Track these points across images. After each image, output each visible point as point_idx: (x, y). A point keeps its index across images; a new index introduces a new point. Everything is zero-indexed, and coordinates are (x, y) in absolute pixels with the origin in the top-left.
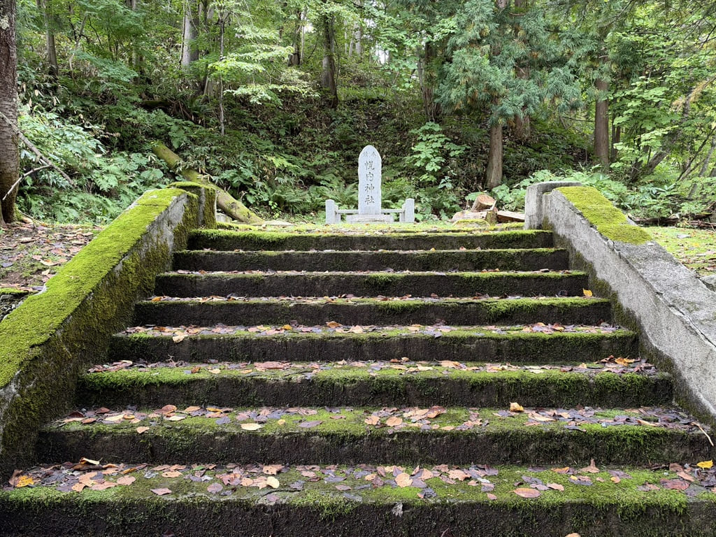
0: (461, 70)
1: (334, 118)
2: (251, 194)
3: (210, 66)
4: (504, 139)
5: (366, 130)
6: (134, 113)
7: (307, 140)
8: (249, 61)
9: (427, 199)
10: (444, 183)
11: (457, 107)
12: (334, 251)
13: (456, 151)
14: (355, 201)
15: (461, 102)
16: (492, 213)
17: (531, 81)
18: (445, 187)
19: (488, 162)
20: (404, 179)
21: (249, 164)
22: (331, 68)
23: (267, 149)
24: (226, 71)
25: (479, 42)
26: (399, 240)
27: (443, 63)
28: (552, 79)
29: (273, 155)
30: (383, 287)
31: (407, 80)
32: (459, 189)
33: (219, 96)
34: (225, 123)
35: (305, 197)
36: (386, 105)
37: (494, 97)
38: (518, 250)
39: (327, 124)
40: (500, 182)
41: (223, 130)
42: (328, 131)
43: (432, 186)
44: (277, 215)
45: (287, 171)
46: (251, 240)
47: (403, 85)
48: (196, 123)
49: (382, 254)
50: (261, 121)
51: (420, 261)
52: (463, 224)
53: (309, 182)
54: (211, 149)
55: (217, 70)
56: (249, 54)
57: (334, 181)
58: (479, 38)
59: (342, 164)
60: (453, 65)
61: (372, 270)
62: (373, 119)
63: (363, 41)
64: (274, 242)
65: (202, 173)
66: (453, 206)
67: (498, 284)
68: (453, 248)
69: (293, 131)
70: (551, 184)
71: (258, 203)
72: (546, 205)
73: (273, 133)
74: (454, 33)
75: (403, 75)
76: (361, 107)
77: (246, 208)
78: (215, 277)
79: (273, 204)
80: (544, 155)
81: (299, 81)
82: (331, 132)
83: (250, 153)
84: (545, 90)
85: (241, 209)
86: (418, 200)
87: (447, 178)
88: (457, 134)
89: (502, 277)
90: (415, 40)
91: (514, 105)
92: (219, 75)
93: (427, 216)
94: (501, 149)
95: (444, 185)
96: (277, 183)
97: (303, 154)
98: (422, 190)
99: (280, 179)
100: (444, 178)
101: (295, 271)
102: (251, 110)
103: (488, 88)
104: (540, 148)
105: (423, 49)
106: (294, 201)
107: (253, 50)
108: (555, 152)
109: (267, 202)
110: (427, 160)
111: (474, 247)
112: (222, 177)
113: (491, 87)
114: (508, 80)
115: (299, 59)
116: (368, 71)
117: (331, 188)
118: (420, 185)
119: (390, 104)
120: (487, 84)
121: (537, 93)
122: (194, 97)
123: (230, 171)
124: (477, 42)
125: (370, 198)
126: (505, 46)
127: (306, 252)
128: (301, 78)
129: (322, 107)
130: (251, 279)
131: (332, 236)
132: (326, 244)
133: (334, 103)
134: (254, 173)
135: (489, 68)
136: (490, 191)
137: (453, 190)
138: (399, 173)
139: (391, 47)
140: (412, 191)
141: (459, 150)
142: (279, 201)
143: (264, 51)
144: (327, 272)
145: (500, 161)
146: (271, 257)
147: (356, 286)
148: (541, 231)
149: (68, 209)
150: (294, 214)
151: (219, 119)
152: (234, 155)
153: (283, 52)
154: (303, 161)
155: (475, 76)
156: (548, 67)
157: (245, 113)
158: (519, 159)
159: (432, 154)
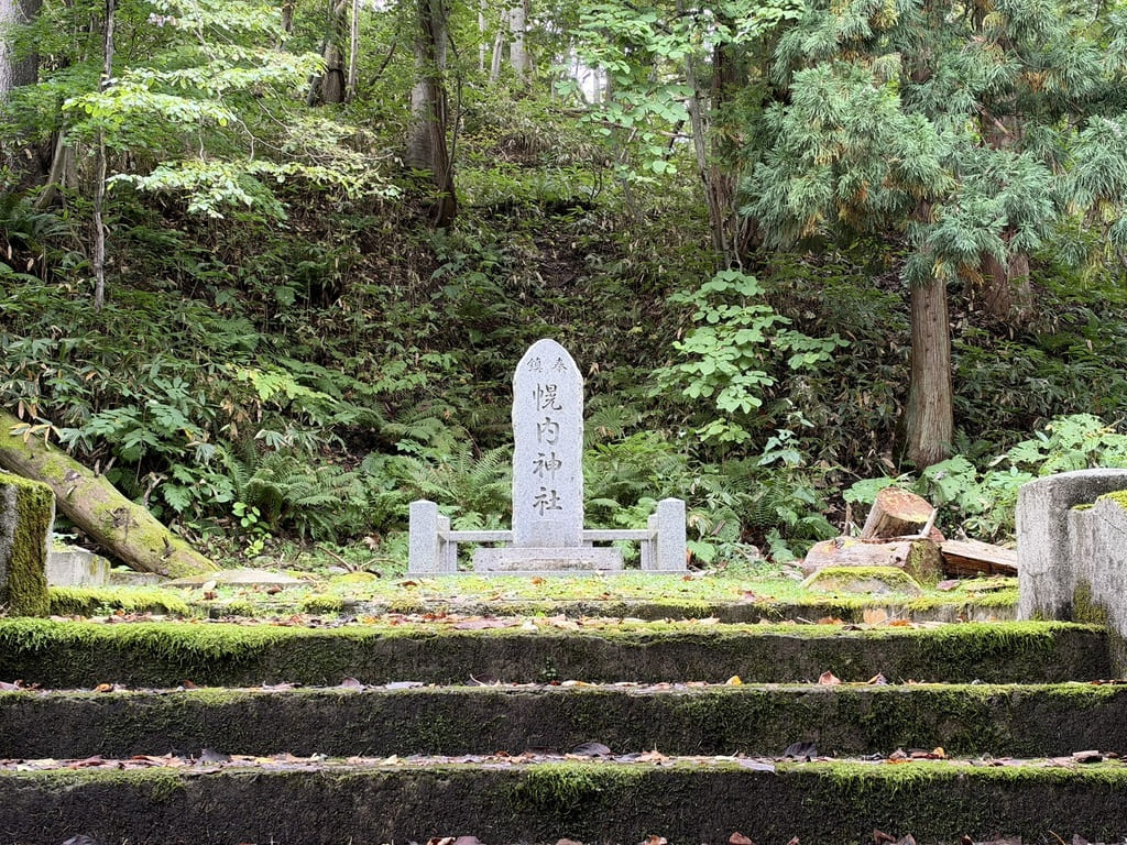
0: (817, 124)
1: (442, 257)
2: (177, 482)
3: (69, 103)
4: (955, 320)
5: (540, 291)
7: (362, 319)
9: (727, 497)
10: (777, 448)
11: (809, 229)
12: (418, 687)
13: (808, 354)
14: (503, 499)
15: (820, 216)
16: (925, 546)
17: (1027, 155)
18: (781, 459)
19: (907, 389)
20: (655, 436)
21: (177, 390)
22: (437, 112)
23: (237, 347)
24: (119, 119)
25: (868, 45)
26: (628, 648)
27: (765, 104)
28: (1089, 150)
29: (254, 364)
30: (575, 813)
31: (658, 151)
32: (825, 467)
33: (95, 188)
34: (107, 269)
35: (350, 489)
36: (600, 218)
37: (916, 200)
38: (1001, 689)
39: (423, 273)
40: (947, 449)
41: (101, 291)
42: (424, 293)
43: (741, 458)
44: (259, 544)
45: (295, 409)
46: (153, 651)
47: (646, 167)
48: (19, 266)
49: (574, 699)
50: (219, 264)
51: (694, 721)
52: (837, 580)
53: (363, 441)
54: (61, 345)
55: (90, 116)
56: (190, 73)
57: (438, 440)
58: (868, 33)
59: (467, 388)
60: (793, 111)
61: (542, 748)
62: (561, 258)
63: (534, 37)
64: (227, 658)
65: (27, 418)
66: (809, 520)
67: (942, 804)
68: (798, 676)
69: (318, 293)
70: (1093, 480)
71: (199, 511)
72: (1080, 544)
73: (258, 297)
74: (794, 20)
75: (647, 137)
76: (524, 224)
77: (159, 525)
78: (27, 783)
79: (246, 511)
80: (1078, 368)
81: (339, 152)
82: (435, 296)
83: (182, 356)
84: (1070, 181)
85: (142, 528)
86: (697, 500)
87: (785, 433)
88: (813, 305)
89: (953, 779)
90: (681, 39)
91: (979, 225)
92: (96, 129)
93: (727, 548)
94: (945, 350)
95: (777, 454)
96: (263, 448)
97: (347, 360)
98: (709, 467)
99: (273, 437)
100: (777, 435)
101: (290, 758)
102: (191, 231)
103: (899, 176)
104: (1066, 347)
105: (708, 60)
106: (314, 500)
107: (202, 61)
108: (1111, 359)
109: (228, 506)
110: (722, 380)
111: (866, 675)
112: (89, 431)
113: (906, 172)
114: (958, 154)
115: (343, 84)
116: (544, 121)
117: (431, 460)
118: (705, 454)
119: (611, 217)
120: (896, 165)
121: (1048, 190)
122: (18, 190)
123: (116, 412)
124: (861, 46)
125: (550, 496)
126: (946, 57)
127: (328, 690)
128: (346, 141)
129: (407, 225)
130: (145, 787)
131: (414, 637)
132: (394, 660)
133: (445, 213)
134: (192, 418)
135: (900, 119)
136: (917, 473)
137: (805, 470)
138: (640, 418)
139: (608, 58)
140: (680, 472)
141: (815, 351)
142: (265, 501)
143: (236, 64)
144: (393, 759)
145: (945, 386)
146: (212, 709)
147: (488, 807)
148: (1070, 624)
150: (310, 542)
151: (90, 255)
152: (131, 364)
153: (292, 69)
154: (345, 381)
155: (860, 143)
156: (1076, 113)
157: (174, 241)
158: (1004, 382)
159: (735, 362)
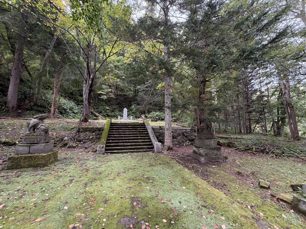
2: (102, 114)
6: (79, 98)
8: (104, 92)
9: (135, 115)
14: (123, 116)
23: (105, 105)
32: (140, 114)
40: (147, 113)
45: (109, 109)
53: (112, 111)
66: (139, 117)
85: (100, 116)
93: (134, 118)
97: (111, 106)
99: (107, 111)
106: (110, 115)
112: (96, 110)
134: (103, 110)
142: (107, 115)
143: (106, 90)
149: (70, 116)
